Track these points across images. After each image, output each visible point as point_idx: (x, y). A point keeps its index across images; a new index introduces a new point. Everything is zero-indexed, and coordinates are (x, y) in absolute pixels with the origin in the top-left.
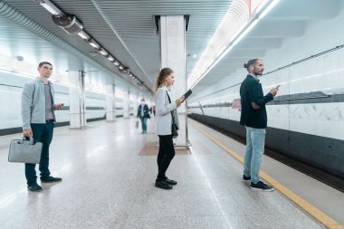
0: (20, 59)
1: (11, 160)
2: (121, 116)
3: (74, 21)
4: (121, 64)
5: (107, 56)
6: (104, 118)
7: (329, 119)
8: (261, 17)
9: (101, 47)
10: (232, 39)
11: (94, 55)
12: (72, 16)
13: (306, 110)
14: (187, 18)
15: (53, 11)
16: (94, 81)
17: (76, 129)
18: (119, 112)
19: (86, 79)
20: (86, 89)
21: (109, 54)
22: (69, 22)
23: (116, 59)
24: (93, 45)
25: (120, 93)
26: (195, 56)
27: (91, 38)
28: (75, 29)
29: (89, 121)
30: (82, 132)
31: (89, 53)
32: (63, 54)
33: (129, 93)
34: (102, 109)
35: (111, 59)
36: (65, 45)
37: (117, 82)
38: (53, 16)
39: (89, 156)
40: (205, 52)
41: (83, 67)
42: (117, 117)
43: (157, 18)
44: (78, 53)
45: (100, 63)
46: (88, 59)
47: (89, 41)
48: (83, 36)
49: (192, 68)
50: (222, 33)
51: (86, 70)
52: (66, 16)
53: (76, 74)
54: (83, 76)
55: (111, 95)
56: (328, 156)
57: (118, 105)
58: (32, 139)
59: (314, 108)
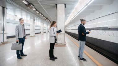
0: (16, 16)
1: (12, 49)
2: (45, 32)
3: (32, 5)
4: (45, 17)
5: (41, 15)
6: (40, 33)
7: (110, 36)
8: (88, 5)
9: (40, 12)
10: (79, 11)
11: (37, 15)
12: (31, 4)
13: (102, 32)
14: (65, 4)
15: (26, 3)
16: (37, 22)
17: (32, 36)
18: (44, 31)
19: (35, 21)
20: (35, 24)
21: (42, 14)
22: (30, 6)
23: (44, 16)
24: (37, 12)
25: (45, 25)
26: (68, 15)
27: (37, 10)
28: (32, 8)
29: (35, 34)
30: (33, 37)
31: (36, 14)
32: (29, 15)
33: (48, 25)
34: (40, 30)
35: (42, 16)
36: (29, 12)
37: (44, 22)
38: (26, 4)
39: (35, 44)
40: (71, 14)
41: (34, 18)
42: (44, 32)
43: (56, 5)
44: (33, 14)
45: (39, 17)
46: (36, 16)
47: (36, 11)
48: (34, 9)
49: (67, 18)
50: (76, 9)
51: (35, 19)
52: (30, 4)
53: (32, 20)
54: (34, 21)
55: (42, 26)
56: (110, 47)
57: (44, 29)
58: (19, 42)
59: (105, 32)
